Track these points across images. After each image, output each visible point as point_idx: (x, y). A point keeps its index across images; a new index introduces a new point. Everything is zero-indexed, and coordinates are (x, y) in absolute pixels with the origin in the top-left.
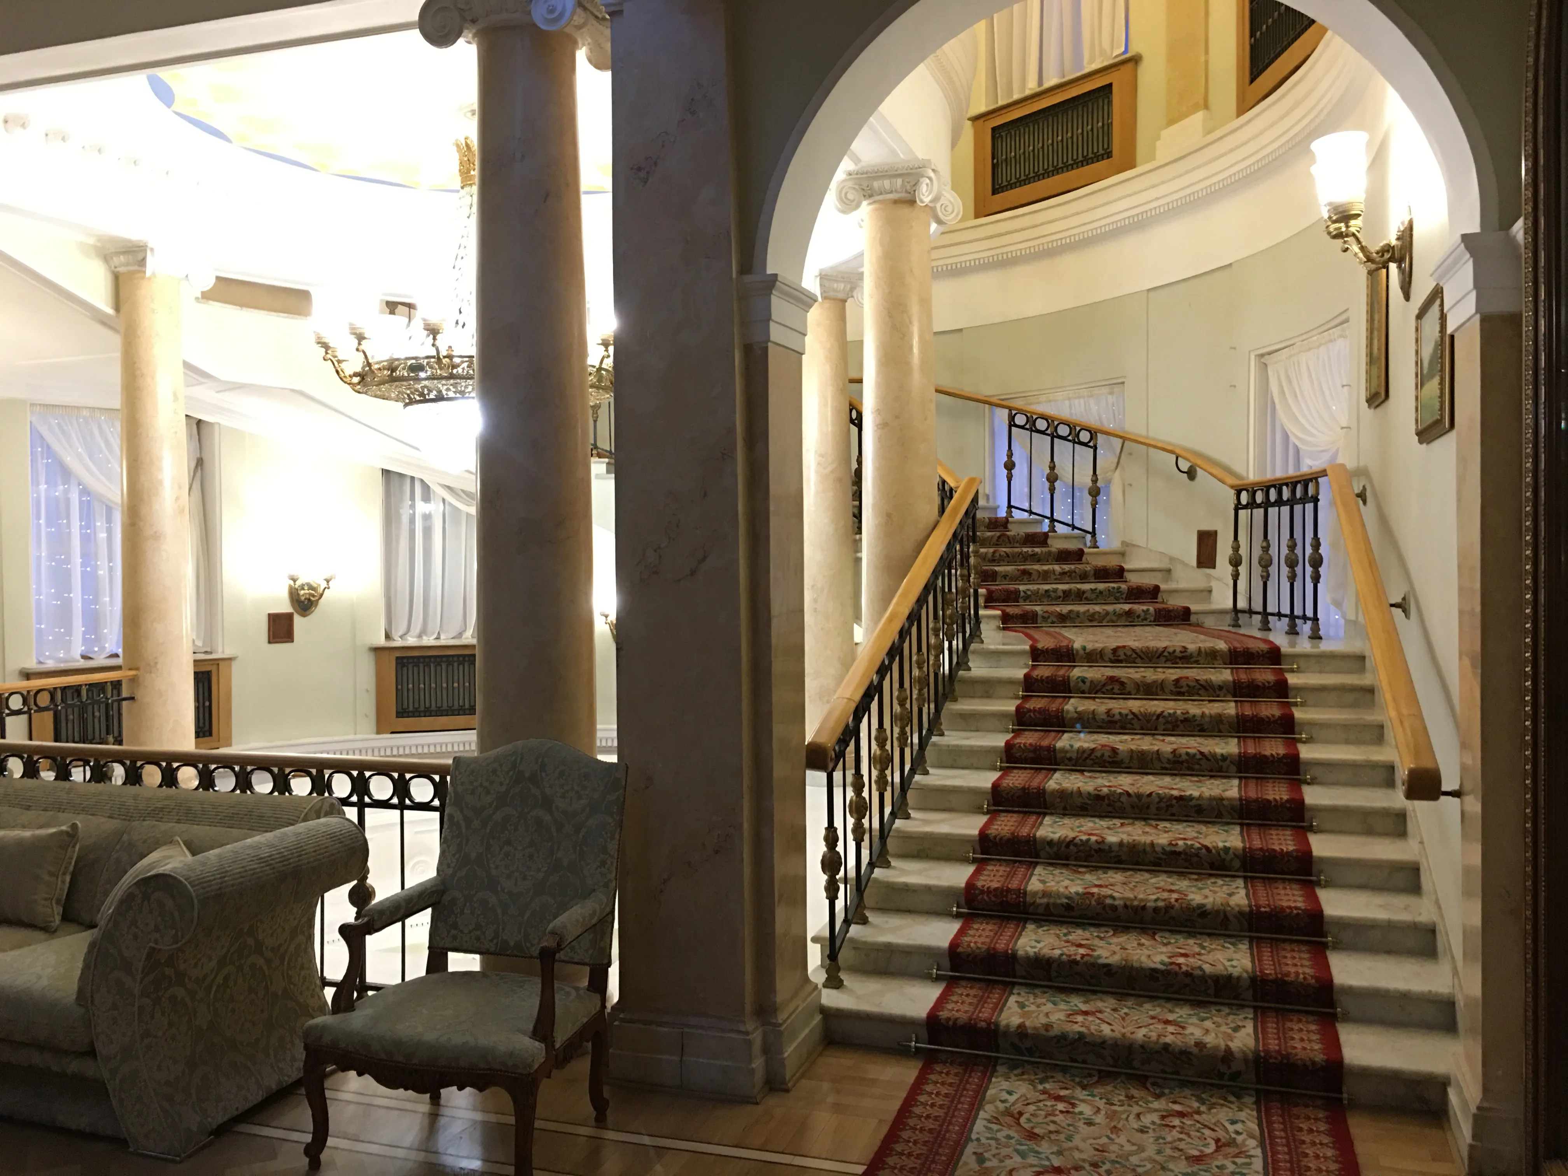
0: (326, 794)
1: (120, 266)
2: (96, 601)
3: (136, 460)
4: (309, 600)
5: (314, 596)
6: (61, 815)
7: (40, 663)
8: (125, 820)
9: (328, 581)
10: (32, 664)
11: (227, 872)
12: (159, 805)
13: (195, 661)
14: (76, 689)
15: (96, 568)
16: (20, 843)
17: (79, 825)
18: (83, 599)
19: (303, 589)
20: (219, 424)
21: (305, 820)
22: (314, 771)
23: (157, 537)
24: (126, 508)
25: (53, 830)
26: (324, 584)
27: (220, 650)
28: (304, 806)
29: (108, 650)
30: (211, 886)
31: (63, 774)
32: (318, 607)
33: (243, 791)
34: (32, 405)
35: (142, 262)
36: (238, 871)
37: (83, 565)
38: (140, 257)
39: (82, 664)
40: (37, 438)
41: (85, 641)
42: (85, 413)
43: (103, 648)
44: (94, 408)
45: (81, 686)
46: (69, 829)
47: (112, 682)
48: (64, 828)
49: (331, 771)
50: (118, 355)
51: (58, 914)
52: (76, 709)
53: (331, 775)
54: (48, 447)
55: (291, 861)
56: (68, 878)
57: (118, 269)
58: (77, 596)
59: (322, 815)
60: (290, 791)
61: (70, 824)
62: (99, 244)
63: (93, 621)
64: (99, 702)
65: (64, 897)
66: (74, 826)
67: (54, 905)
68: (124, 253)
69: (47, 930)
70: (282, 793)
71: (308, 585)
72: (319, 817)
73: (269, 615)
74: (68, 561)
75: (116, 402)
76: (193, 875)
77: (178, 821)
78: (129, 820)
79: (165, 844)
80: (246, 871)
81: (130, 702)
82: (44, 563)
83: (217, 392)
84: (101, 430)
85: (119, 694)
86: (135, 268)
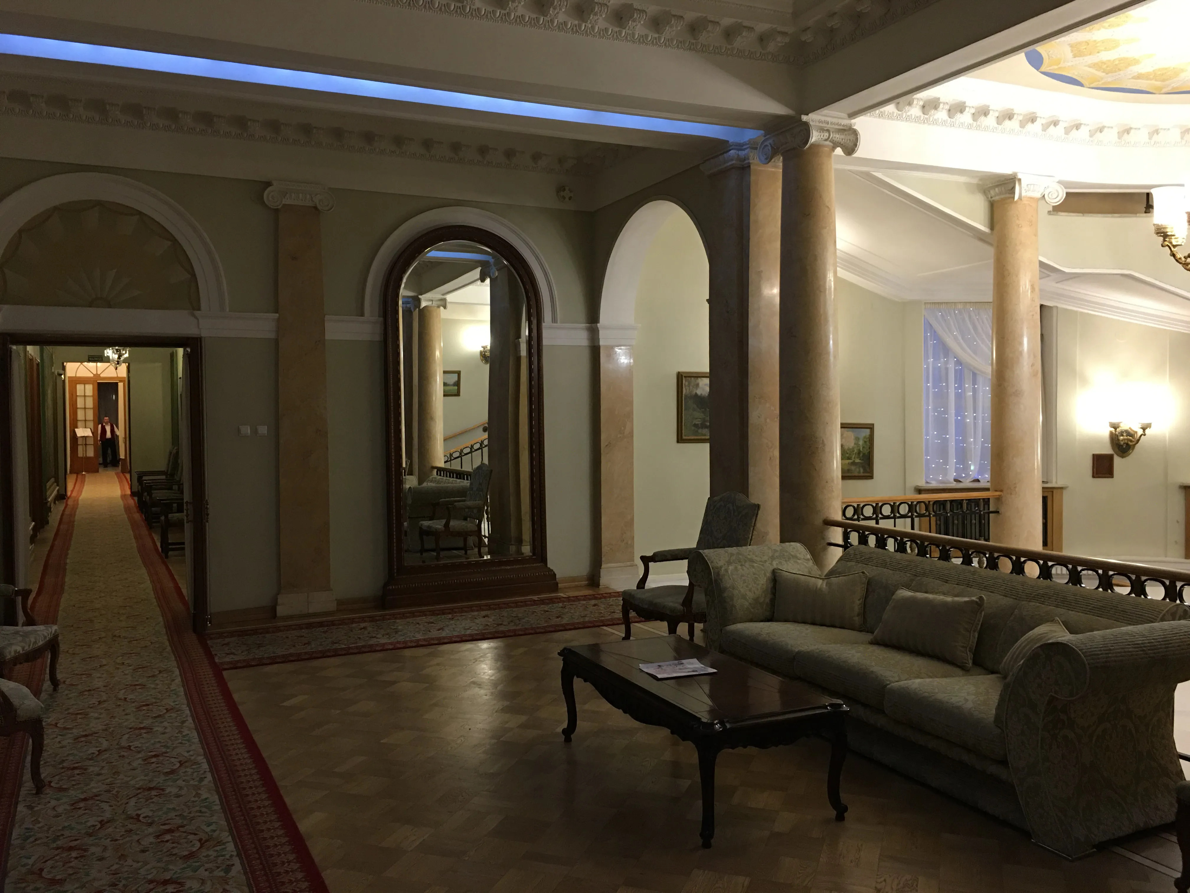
0: (1178, 602)
1: (995, 196)
2: (964, 441)
3: (1003, 338)
4: (1127, 444)
5: (1131, 441)
6: (969, 589)
7: (927, 483)
8: (1016, 599)
9: (1144, 429)
10: (922, 484)
11: (1110, 650)
12: (1041, 592)
13: (1043, 488)
14: (960, 502)
15: (964, 417)
16: (945, 604)
17: (985, 598)
18: (956, 439)
19: (1123, 436)
20: (1057, 307)
21: (1163, 620)
22: (1167, 582)
23: (1018, 394)
24: (995, 373)
25: (966, 599)
26: (1140, 432)
27: (1054, 480)
28: (1162, 609)
29: (972, 477)
30: (1099, 659)
31: (967, 561)
32: (1135, 450)
33: (1105, 590)
34: (925, 303)
35: (1012, 191)
36: (1119, 650)
37: (957, 415)
38: (1010, 187)
39: (954, 485)
40: (929, 326)
41: (957, 469)
42: (960, 306)
43: (968, 475)
44: (966, 303)
45: (963, 500)
46: (978, 600)
47: (984, 499)
48: (974, 598)
49: (1182, 583)
50: (991, 261)
51: (971, 658)
52: (960, 517)
53: (1182, 586)
54: (935, 332)
55: (1160, 650)
56: (976, 635)
57: (993, 199)
58: (951, 436)
59: (1177, 617)
60: (1145, 595)
61: (978, 597)
62: (980, 183)
63: (963, 456)
64: (975, 513)
65: (974, 648)
66: (981, 598)
67: (968, 652)
68: (997, 186)
69: (964, 668)
70: (1138, 595)
71: (1126, 431)
72: (1174, 620)
73: (1094, 455)
74: (946, 412)
75: (989, 296)
76: (1084, 648)
77: (1057, 606)
78: (1019, 600)
79: (1047, 621)
80: (1125, 652)
81: (996, 514)
82: (931, 414)
83: (1057, 283)
84: (970, 317)
85: (989, 509)
86: (1008, 195)
